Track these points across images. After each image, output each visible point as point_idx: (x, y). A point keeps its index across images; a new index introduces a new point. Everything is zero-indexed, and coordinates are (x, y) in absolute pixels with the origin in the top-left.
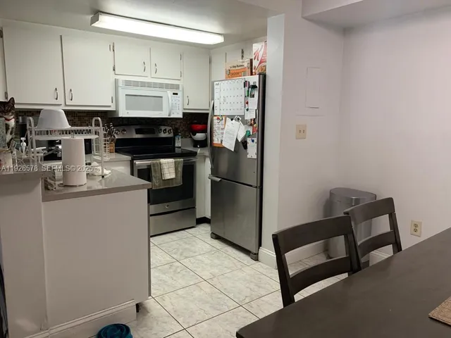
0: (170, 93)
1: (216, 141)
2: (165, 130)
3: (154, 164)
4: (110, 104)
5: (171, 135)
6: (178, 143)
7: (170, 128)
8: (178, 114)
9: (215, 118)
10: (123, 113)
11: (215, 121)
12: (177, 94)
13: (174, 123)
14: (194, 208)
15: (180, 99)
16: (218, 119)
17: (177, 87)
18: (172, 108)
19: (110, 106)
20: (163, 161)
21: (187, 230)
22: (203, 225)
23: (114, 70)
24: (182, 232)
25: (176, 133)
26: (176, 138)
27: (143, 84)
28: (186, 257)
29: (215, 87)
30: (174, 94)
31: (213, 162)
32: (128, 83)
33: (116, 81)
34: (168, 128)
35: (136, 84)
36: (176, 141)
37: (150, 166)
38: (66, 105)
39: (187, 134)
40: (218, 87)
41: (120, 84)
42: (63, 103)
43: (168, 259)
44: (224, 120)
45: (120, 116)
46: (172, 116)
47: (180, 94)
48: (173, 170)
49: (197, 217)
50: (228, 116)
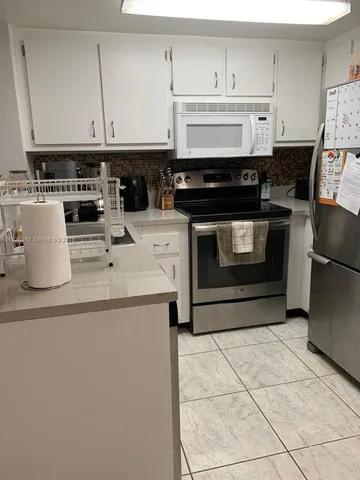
0: (253, 118)
1: (325, 194)
2: (246, 175)
3: (221, 230)
4: (166, 140)
5: (256, 182)
6: (265, 195)
7: (255, 171)
8: (266, 151)
9: (325, 154)
10: (184, 152)
11: (325, 159)
12: (265, 119)
13: (261, 164)
14: (284, 295)
15: (270, 127)
16: (331, 155)
17: (266, 107)
18: (256, 141)
19: (165, 144)
20: (236, 224)
21: (270, 327)
22: (296, 320)
23: (172, 89)
24: (264, 329)
25: (263, 180)
26: (263, 186)
27: (213, 107)
28: (262, 386)
29: (329, 98)
30: (260, 119)
31: (317, 228)
32: (191, 107)
33: (175, 105)
34: (251, 172)
35: (202, 107)
36: (263, 191)
37: (215, 232)
38: (107, 145)
39: (281, 179)
40: (335, 97)
41: (180, 109)
42: (103, 141)
43: (234, 381)
44: (341, 158)
45: (179, 157)
46: (256, 154)
47: (270, 119)
48: (249, 240)
49: (289, 308)
50: (350, 150)
